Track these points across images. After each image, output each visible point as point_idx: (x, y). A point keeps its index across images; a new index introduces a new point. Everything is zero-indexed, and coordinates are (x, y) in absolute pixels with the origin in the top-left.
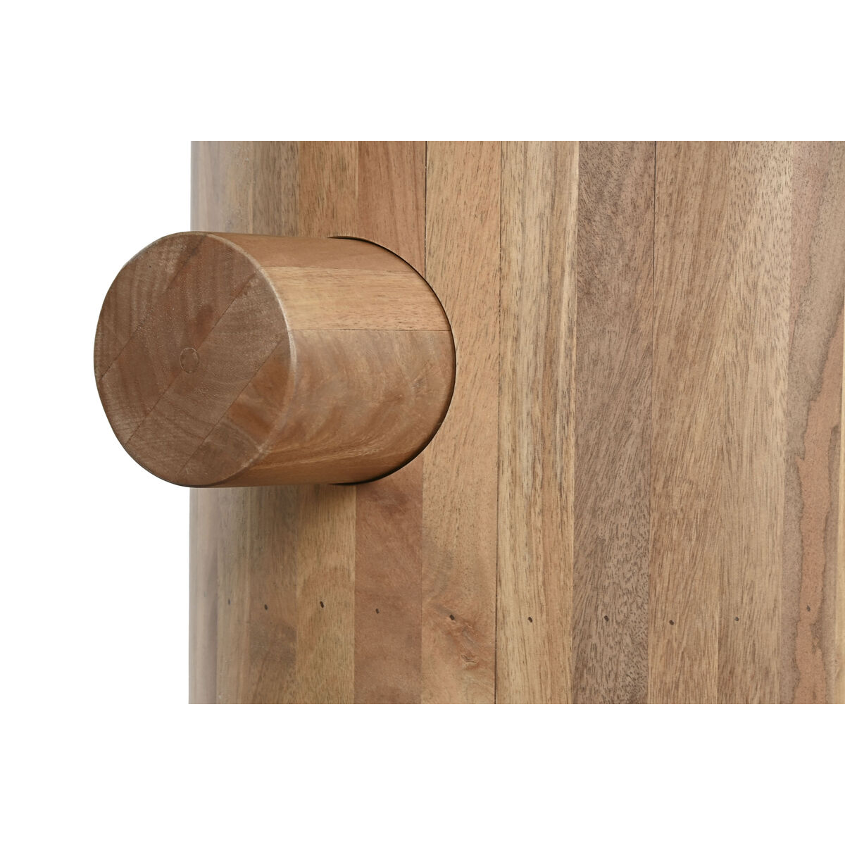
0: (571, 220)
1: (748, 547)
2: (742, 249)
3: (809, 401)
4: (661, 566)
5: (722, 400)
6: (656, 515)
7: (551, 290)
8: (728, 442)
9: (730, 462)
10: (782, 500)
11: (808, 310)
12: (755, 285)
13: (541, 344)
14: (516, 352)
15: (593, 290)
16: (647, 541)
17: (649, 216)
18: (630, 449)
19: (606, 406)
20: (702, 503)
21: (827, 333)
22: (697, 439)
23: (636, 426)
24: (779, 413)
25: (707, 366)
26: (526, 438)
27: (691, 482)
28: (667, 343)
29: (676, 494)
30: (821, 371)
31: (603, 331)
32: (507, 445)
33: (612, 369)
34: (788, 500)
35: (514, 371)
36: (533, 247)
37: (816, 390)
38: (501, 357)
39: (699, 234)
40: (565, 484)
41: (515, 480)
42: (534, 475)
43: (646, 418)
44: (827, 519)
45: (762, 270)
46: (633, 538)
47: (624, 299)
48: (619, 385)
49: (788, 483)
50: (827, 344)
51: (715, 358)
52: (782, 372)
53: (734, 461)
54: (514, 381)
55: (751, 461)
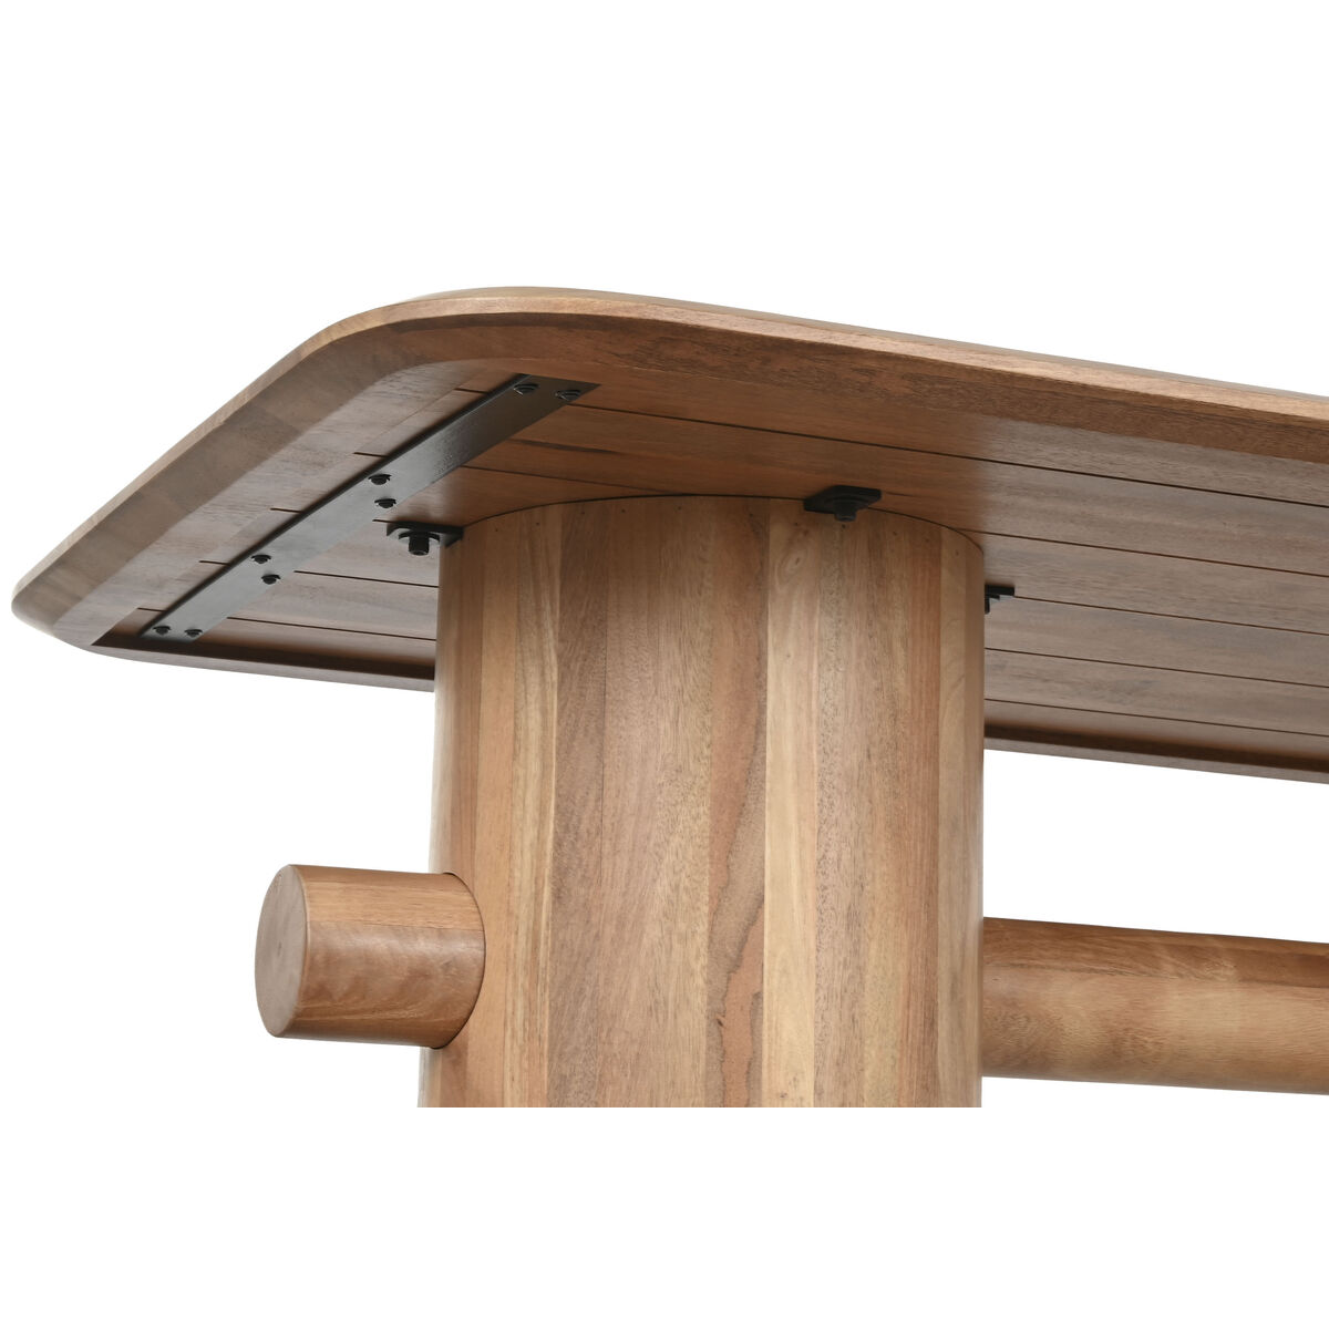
0: (549, 846)
1: (673, 1083)
2: (666, 860)
3: (729, 973)
4: (605, 1096)
5: (651, 971)
6: (601, 1057)
7: (537, 895)
8: (656, 1002)
9: (657, 1017)
10: (704, 1047)
11: (727, 904)
12: (677, 887)
13: (530, 935)
14: (516, 942)
15: (562, 895)
16: (595, 1076)
17: (598, 840)
18: (584, 1009)
19: (569, 978)
20: (636, 1048)
21: (747, 923)
22: (632, 1000)
23: (588, 991)
24: (700, 982)
25: (639, 946)
26: (520, 1003)
27: (627, 1032)
28: (610, 930)
29: (616, 1041)
30: (741, 950)
31: (568, 924)
32: (510, 1010)
33: (573, 950)
34: (709, 1048)
35: (515, 955)
36: (527, 867)
37: (736, 965)
38: (508, 946)
39: (634, 850)
40: (542, 1036)
41: (513, 1036)
42: (525, 1030)
43: (595, 986)
44: (750, 1064)
45: (683, 875)
46: (585, 1075)
47: (582, 900)
48: (576, 963)
49: (709, 1034)
50: (747, 930)
51: (645, 940)
52: (702, 950)
53: (661, 1016)
54: (514, 963)
55: (676, 1017)
